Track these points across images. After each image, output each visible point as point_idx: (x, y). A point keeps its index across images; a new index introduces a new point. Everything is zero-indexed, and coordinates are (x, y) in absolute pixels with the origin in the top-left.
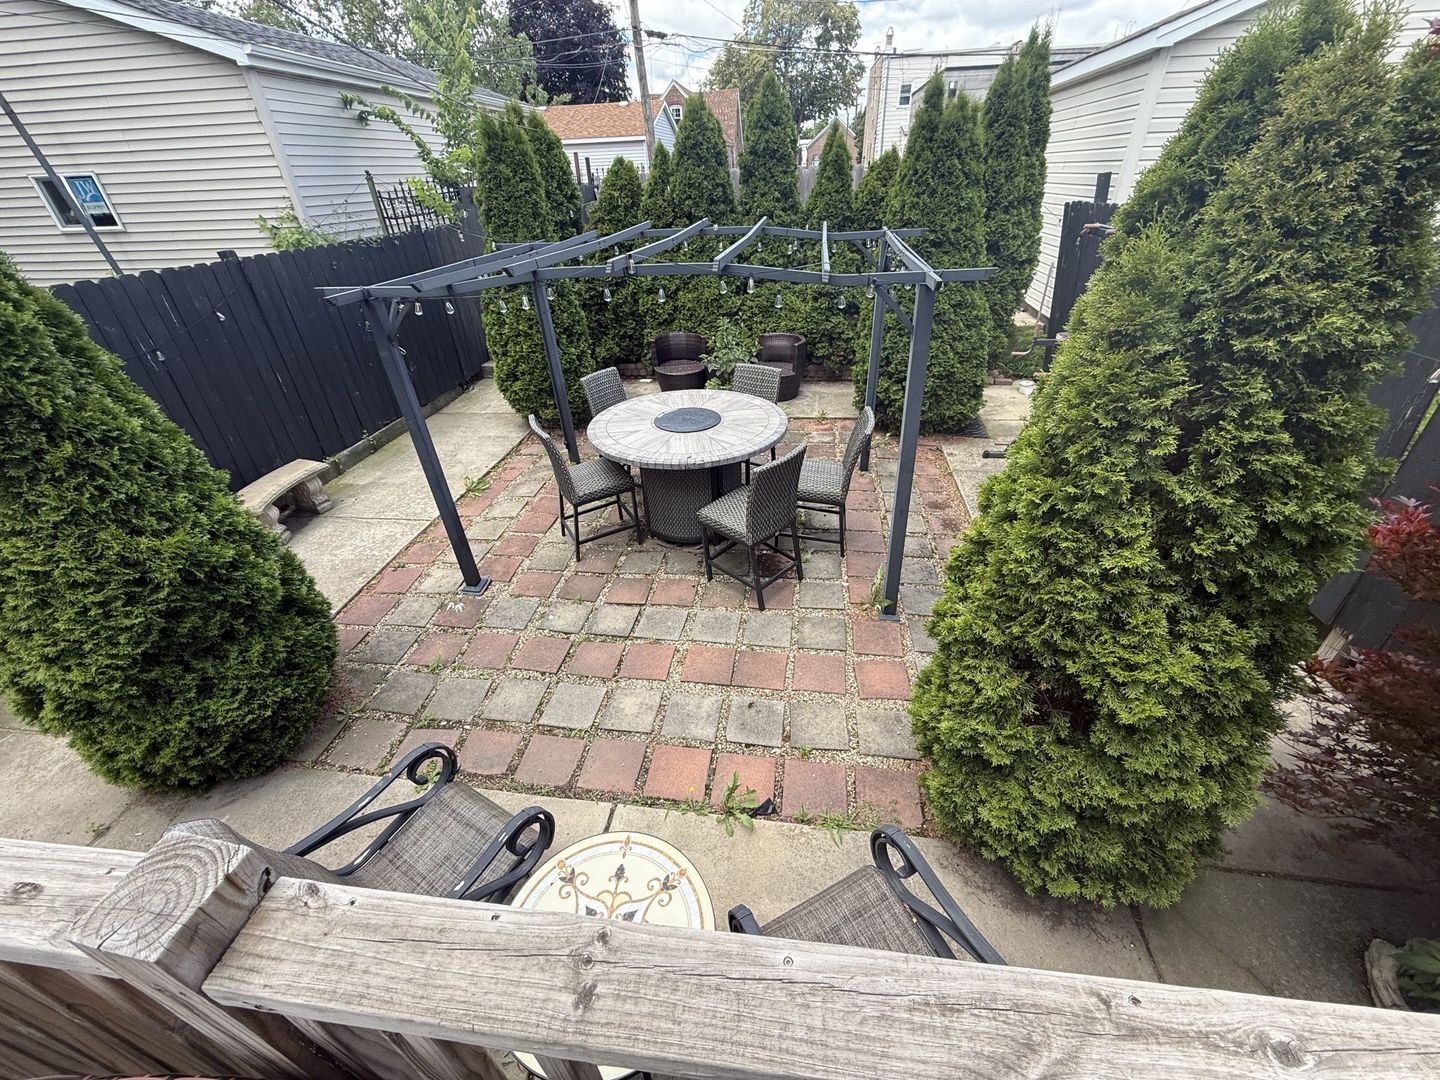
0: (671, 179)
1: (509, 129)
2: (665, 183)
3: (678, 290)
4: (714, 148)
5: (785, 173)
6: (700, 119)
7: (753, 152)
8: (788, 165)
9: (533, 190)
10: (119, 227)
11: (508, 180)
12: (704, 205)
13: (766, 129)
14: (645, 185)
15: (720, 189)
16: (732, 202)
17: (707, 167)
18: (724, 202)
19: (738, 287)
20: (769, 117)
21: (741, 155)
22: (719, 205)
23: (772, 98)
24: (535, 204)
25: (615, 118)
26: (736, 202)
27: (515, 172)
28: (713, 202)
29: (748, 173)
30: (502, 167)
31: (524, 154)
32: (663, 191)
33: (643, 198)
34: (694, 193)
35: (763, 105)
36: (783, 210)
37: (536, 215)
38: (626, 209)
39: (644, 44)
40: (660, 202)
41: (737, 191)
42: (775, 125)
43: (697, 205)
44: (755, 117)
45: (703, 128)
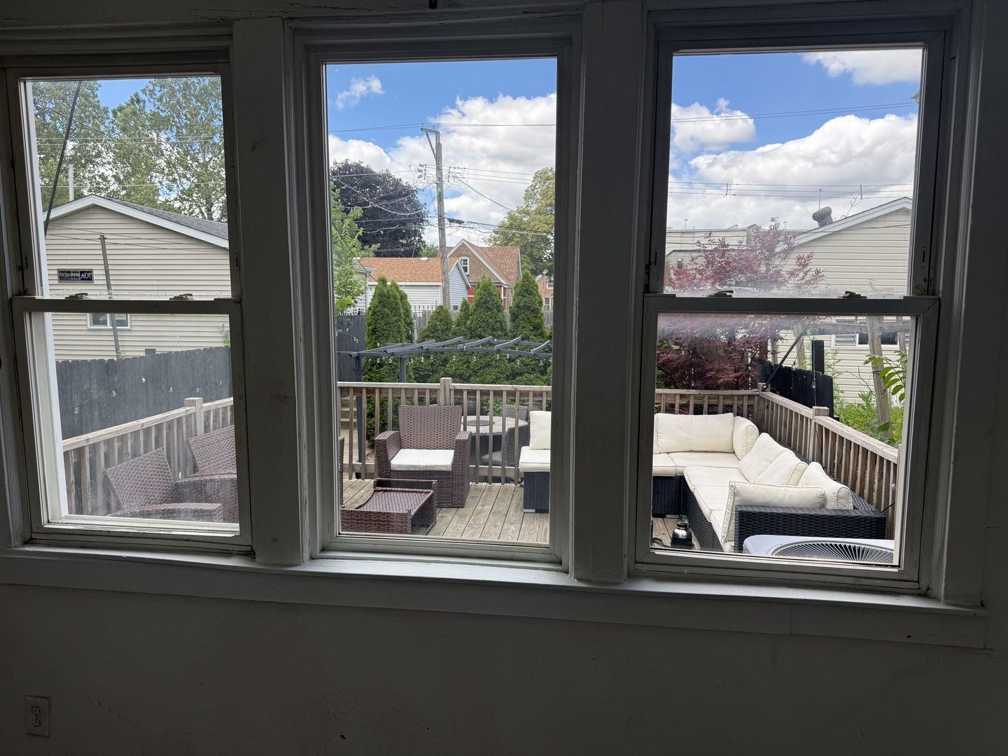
0: (471, 317)
1: (391, 293)
2: (467, 319)
3: (471, 376)
4: (496, 304)
5: (536, 317)
6: (489, 290)
7: (518, 306)
8: (537, 313)
9: (399, 320)
10: (128, 328)
11: (388, 315)
12: (489, 331)
13: (525, 296)
14: (454, 319)
15: (499, 323)
16: (505, 330)
17: (492, 313)
18: (500, 330)
19: (508, 376)
20: (526, 291)
21: (511, 308)
22: (498, 330)
23: (527, 283)
24: (399, 327)
25: (417, 268)
26: (508, 331)
27: (391, 312)
28: (494, 329)
29: (514, 317)
30: (386, 310)
31: (397, 304)
32: (465, 323)
33: (453, 326)
34: (483, 325)
35: (523, 286)
36: (535, 336)
37: (399, 332)
38: (443, 331)
39: (446, 226)
40: (463, 329)
41: (509, 325)
42: (529, 294)
43: (485, 331)
44: (519, 291)
45: (490, 294)
